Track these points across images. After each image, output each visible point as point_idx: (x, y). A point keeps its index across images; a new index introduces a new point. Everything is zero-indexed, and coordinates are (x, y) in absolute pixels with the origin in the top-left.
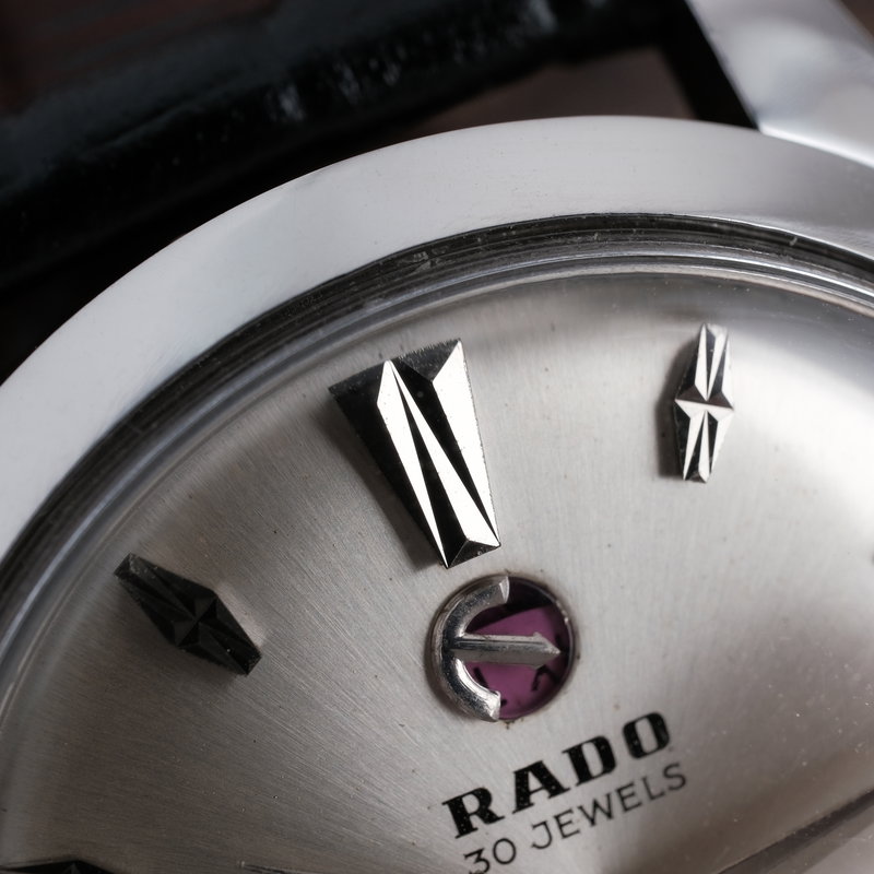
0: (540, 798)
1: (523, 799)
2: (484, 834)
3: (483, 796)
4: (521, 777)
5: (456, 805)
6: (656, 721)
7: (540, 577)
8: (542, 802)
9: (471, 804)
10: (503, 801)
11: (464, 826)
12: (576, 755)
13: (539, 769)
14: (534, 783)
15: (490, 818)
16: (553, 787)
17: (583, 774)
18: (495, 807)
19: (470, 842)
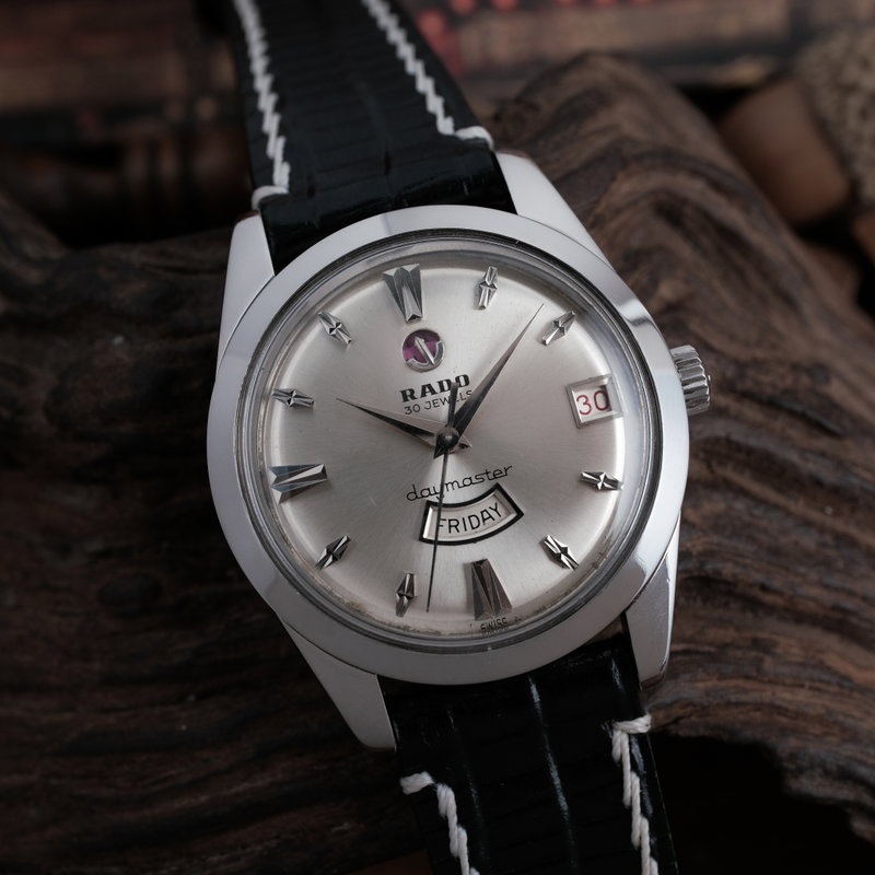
0: (429, 394)
1: (424, 394)
2: (411, 403)
3: (412, 391)
4: (424, 387)
5: (404, 393)
6: (466, 377)
7: (436, 331)
8: (429, 397)
9: (408, 393)
10: (418, 393)
11: (405, 399)
12: (441, 383)
13: (429, 386)
14: (427, 390)
15: (413, 398)
16: (433, 392)
17: (442, 390)
18: (415, 395)
19: (407, 404)
